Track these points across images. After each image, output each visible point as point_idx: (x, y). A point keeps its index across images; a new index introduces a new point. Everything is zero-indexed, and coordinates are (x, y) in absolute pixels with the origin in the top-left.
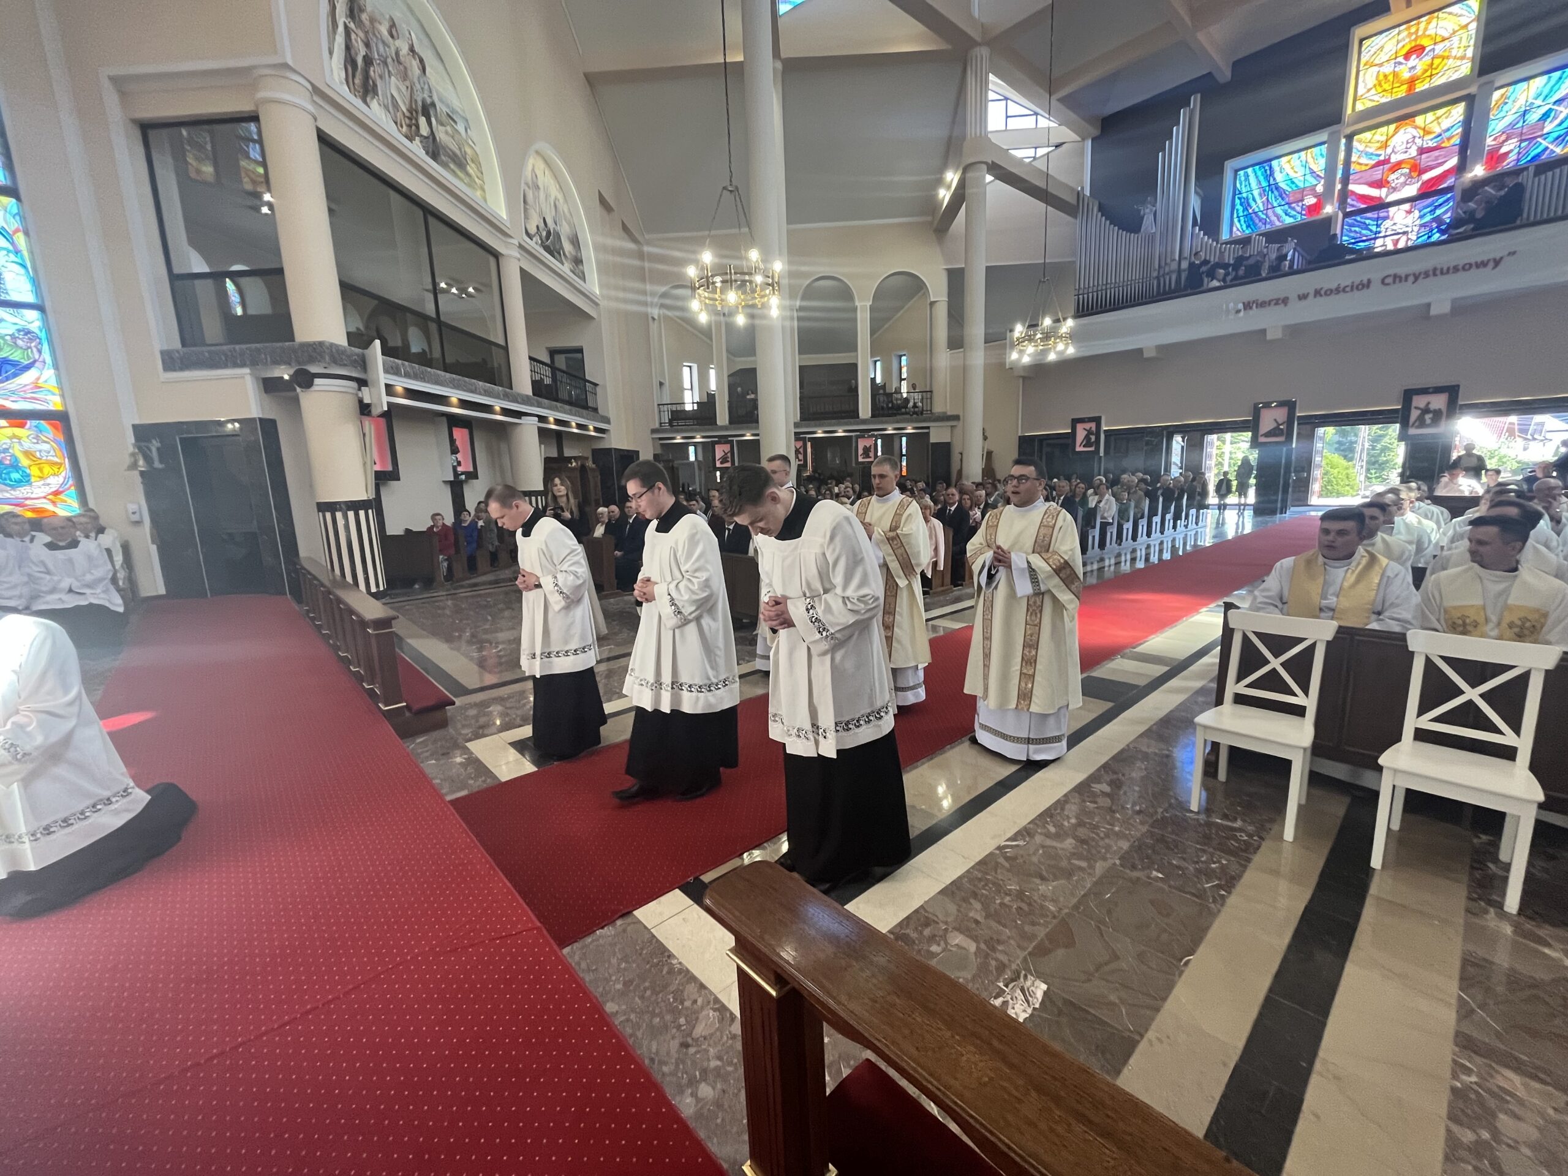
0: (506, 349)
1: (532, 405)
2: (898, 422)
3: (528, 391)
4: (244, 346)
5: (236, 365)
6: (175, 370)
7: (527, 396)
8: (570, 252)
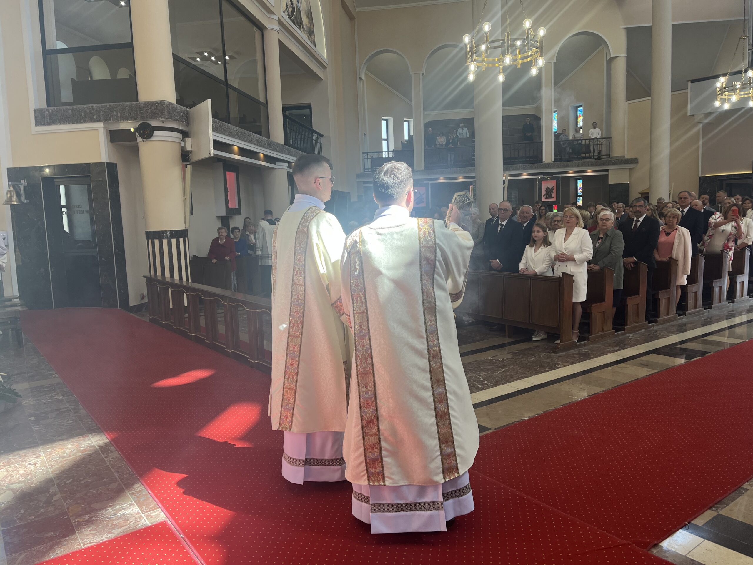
0: (266, 105)
1: (285, 153)
2: (578, 166)
3: (281, 141)
4: (100, 105)
5: (92, 120)
6: (44, 125)
7: (282, 145)
8: (306, 25)
